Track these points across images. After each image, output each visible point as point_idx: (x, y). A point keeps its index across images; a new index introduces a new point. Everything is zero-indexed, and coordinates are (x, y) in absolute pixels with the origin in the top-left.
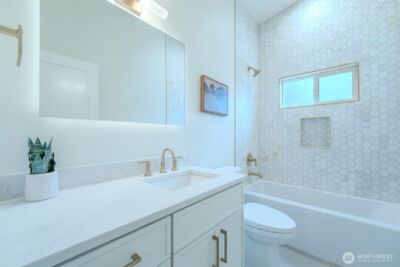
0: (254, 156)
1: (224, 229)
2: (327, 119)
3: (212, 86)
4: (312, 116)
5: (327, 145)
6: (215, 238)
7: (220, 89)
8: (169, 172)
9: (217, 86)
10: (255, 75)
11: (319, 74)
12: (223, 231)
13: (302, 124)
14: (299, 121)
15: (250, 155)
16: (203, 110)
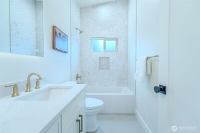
0: (79, 75)
1: (81, 114)
2: (108, 58)
3: (60, 34)
4: (103, 56)
5: (108, 68)
6: (77, 121)
7: (64, 36)
8: (34, 90)
9: (62, 35)
10: (80, 33)
11: (105, 39)
12: (80, 116)
13: (100, 60)
14: (99, 59)
15: (77, 75)
16: (54, 47)
